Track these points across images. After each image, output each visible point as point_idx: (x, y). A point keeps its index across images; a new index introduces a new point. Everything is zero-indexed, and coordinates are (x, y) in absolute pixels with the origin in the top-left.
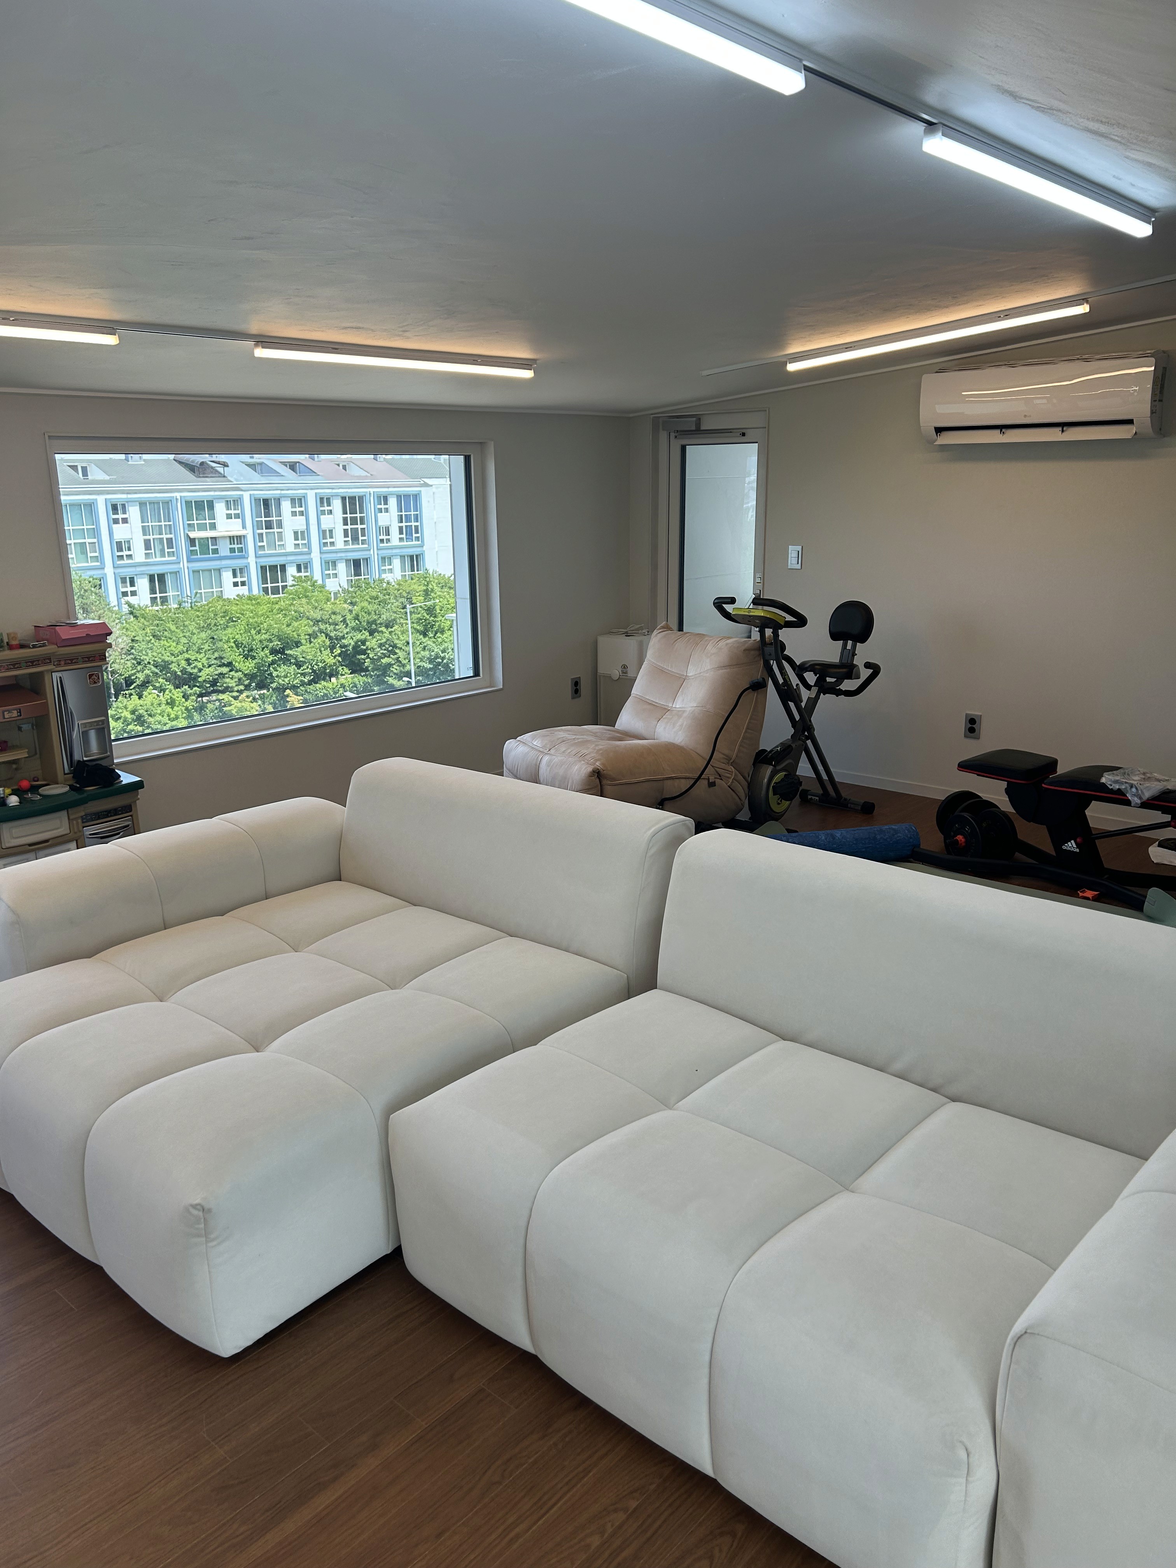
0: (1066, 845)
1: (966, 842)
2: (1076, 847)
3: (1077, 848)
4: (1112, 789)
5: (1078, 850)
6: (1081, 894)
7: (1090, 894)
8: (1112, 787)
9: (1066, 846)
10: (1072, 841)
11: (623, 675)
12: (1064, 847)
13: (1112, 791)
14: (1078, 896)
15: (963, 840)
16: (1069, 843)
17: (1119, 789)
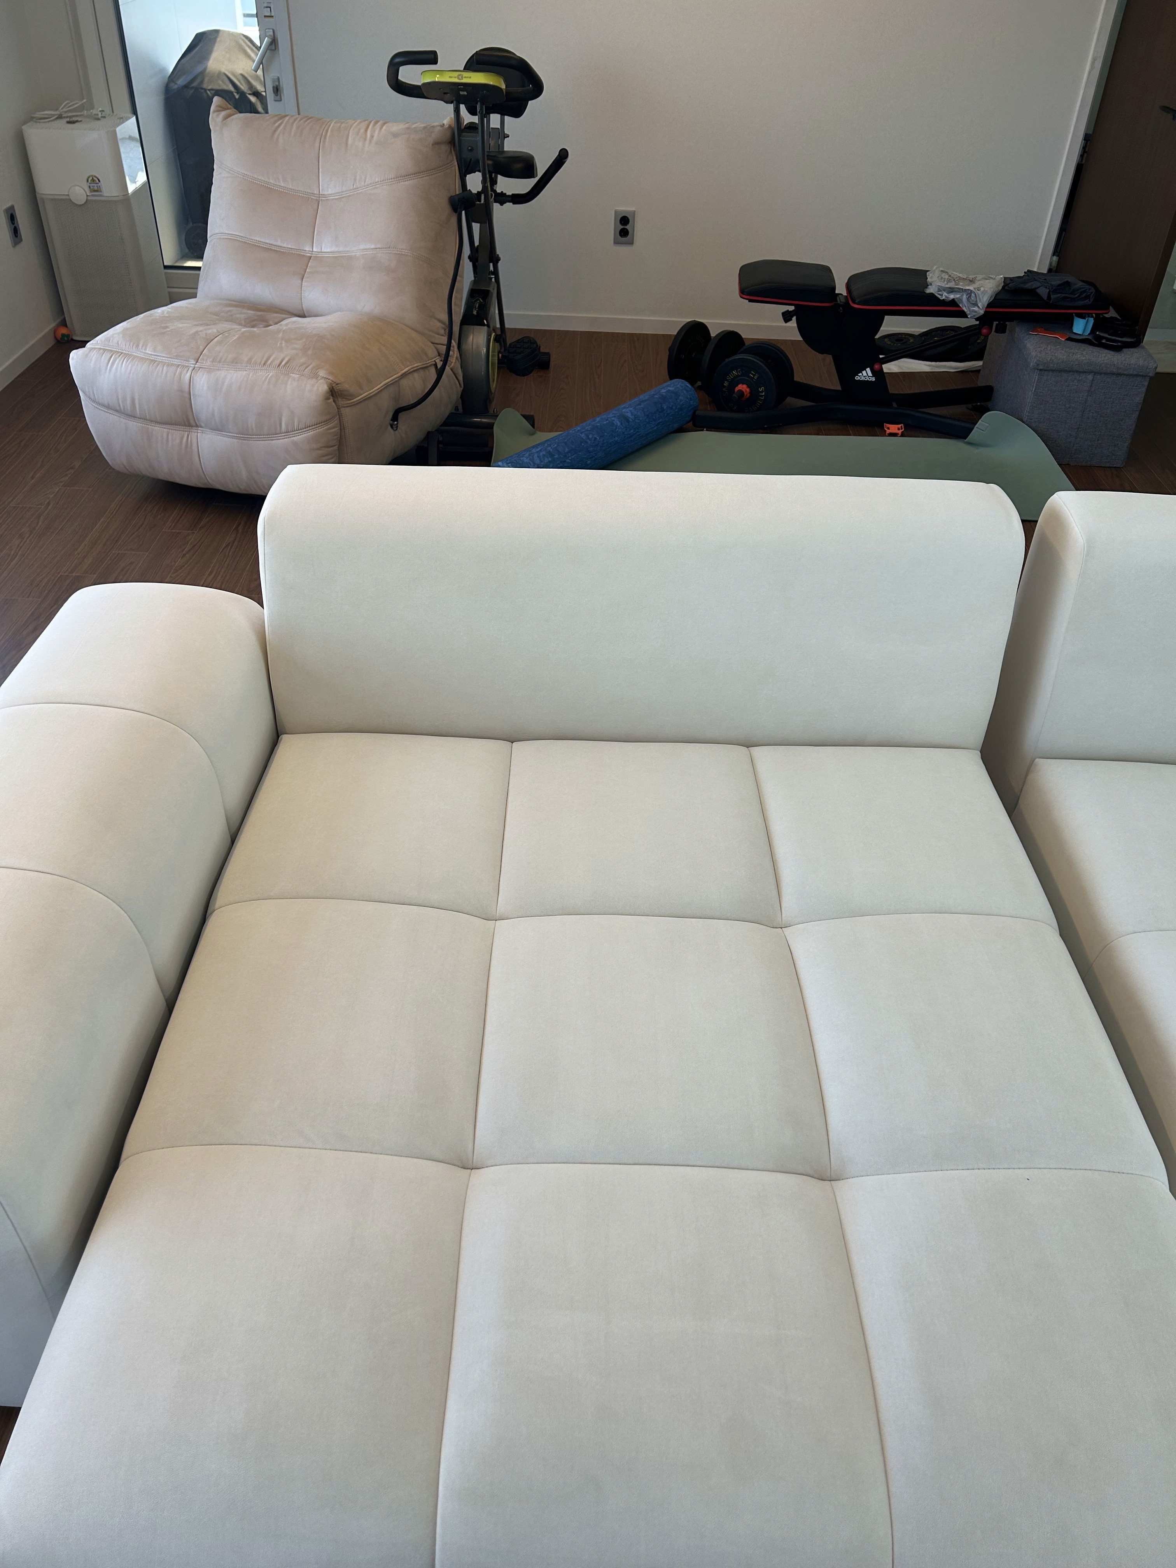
0: (860, 374)
1: (751, 393)
2: (871, 375)
3: (872, 377)
4: (943, 299)
5: (874, 379)
6: (888, 431)
7: (893, 428)
8: (944, 298)
9: (860, 376)
10: (868, 370)
11: (93, 196)
12: (857, 378)
13: (944, 303)
14: (883, 433)
15: (748, 390)
16: (864, 372)
17: (953, 300)
